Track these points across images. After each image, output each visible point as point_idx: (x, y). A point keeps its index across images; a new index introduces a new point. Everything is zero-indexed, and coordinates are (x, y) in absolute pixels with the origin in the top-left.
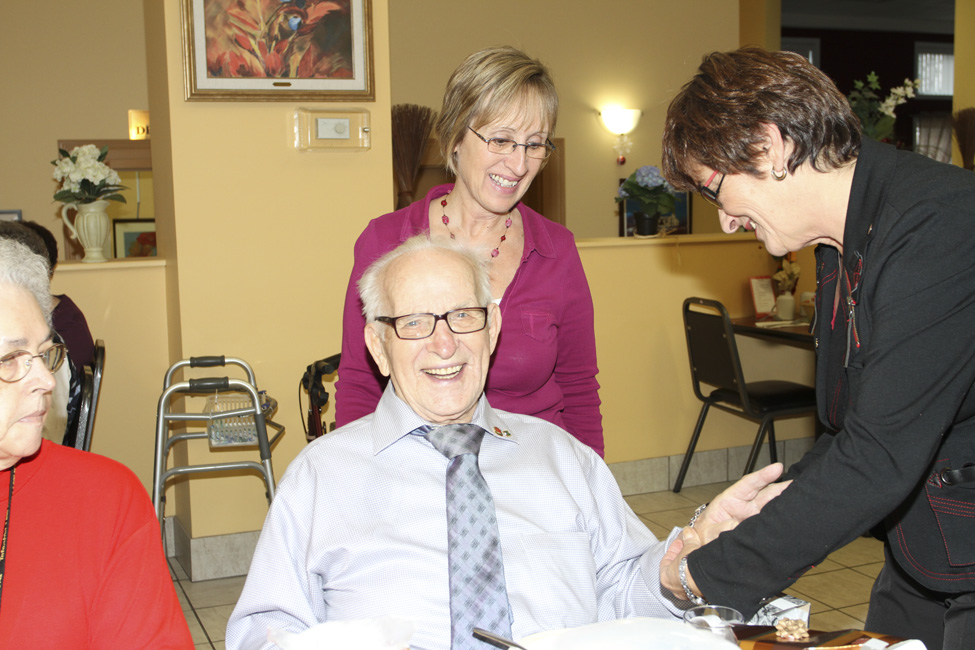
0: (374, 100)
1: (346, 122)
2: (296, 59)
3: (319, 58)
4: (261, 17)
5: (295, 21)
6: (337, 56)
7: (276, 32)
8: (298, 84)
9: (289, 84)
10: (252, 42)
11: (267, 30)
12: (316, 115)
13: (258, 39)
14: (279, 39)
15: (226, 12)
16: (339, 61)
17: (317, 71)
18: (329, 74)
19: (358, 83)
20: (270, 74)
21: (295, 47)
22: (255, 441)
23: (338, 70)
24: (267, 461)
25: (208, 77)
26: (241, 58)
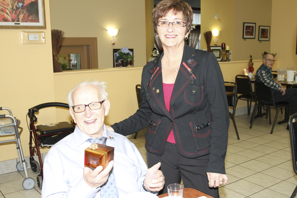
0: (46, 29)
1: (38, 35)
2: (21, 16)
3: (29, 16)
4: (10, 3)
5: (21, 5)
6: (34, 15)
7: (15, 8)
8: (22, 24)
9: (19, 24)
10: (7, 11)
11: (12, 7)
12: (28, 33)
13: (9, 10)
14: (16, 10)
16: (35, 17)
17: (28, 20)
18: (32, 21)
19: (41, 23)
20: (13, 21)
21: (21, 12)
22: (14, 133)
23: (34, 20)
24: (19, 139)
26: (4, 16)
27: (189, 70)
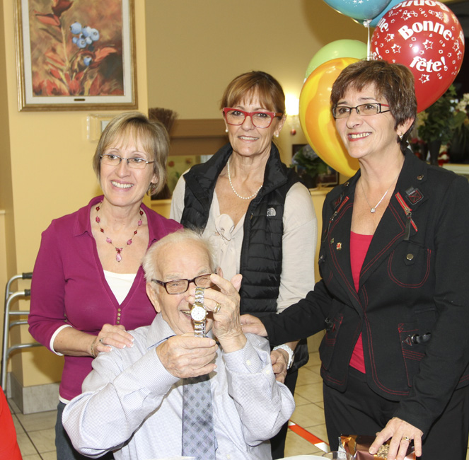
0: (137, 109)
2: (88, 84)
3: (103, 83)
4: (66, 58)
5: (88, 60)
6: (114, 81)
7: (76, 67)
8: (90, 100)
9: (84, 100)
11: (70, 66)
12: (100, 119)
13: (65, 72)
14: (78, 72)
15: (44, 55)
16: (116, 85)
17: (102, 91)
18: (109, 93)
19: (127, 98)
20: (72, 93)
21: (88, 76)
23: (115, 90)
25: (34, 96)
26: (54, 84)
27: (407, 209)
